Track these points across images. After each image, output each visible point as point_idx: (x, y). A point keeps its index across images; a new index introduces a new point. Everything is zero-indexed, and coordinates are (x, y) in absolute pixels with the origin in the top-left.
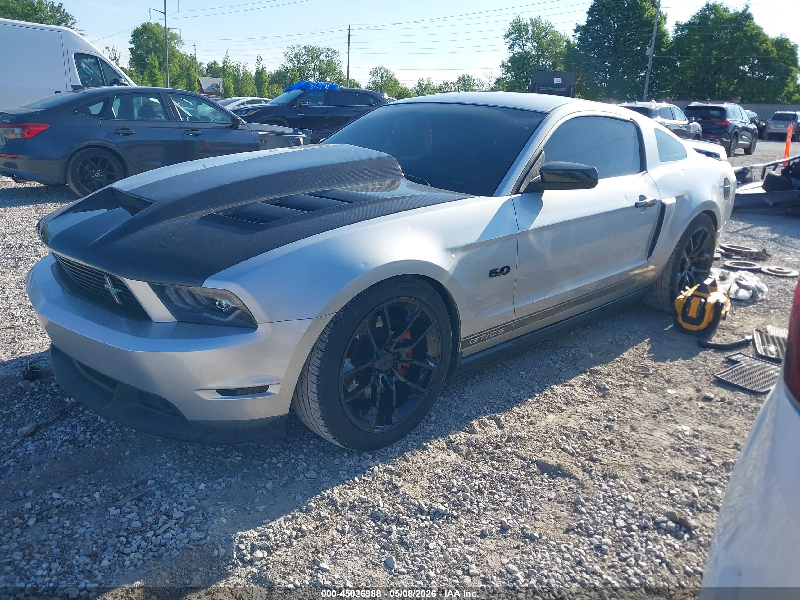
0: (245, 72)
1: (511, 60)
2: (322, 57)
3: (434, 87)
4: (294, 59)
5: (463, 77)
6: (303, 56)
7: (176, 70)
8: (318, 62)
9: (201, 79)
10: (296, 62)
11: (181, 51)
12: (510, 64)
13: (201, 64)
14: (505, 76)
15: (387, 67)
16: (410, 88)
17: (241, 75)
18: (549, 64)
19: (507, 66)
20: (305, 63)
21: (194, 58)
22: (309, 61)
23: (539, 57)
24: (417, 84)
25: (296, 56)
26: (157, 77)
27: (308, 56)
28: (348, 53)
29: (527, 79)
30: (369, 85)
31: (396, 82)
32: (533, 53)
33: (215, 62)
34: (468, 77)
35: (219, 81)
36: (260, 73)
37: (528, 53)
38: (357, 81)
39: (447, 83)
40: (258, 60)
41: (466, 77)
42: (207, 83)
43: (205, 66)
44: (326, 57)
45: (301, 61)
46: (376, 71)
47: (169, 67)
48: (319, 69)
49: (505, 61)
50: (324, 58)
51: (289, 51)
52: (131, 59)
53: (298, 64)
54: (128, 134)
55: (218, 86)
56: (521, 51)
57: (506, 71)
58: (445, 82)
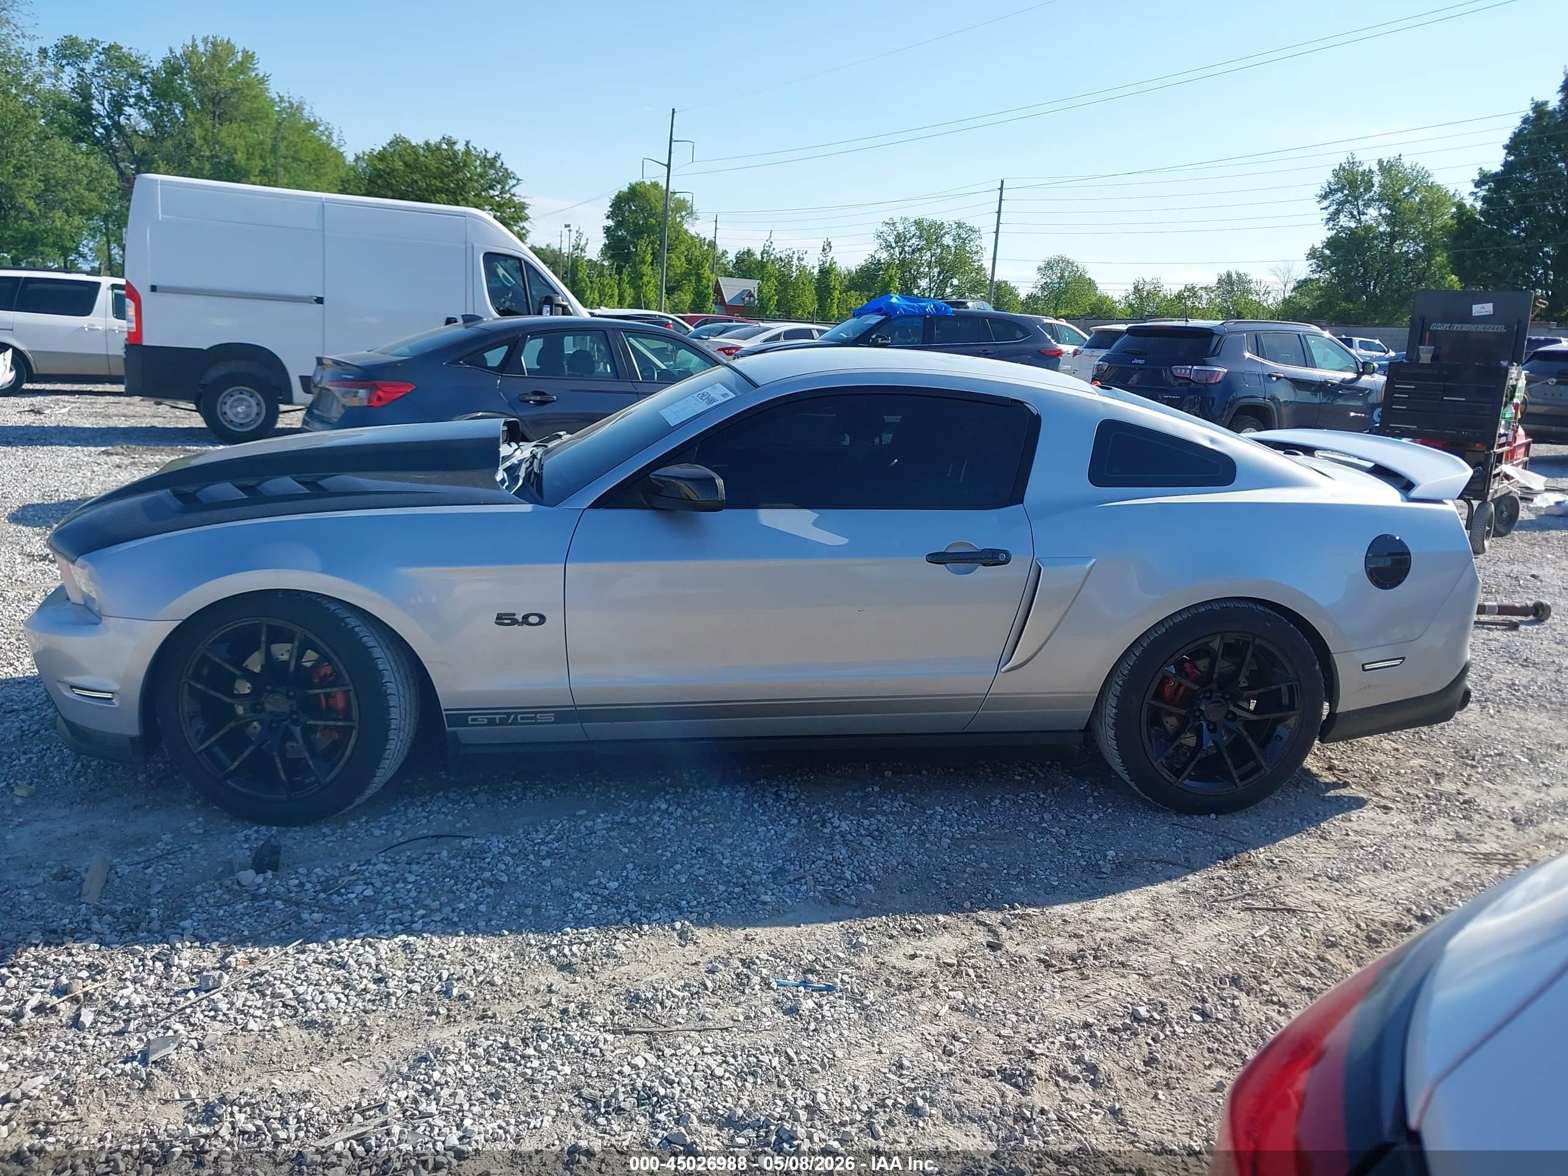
0: (802, 269)
1: (1331, 243)
2: (947, 240)
3: (1165, 297)
4: (894, 245)
5: (1229, 275)
6: (911, 238)
7: (680, 265)
8: (939, 250)
9: (723, 281)
10: (897, 250)
11: (692, 231)
12: (1327, 252)
13: (725, 253)
14: (1317, 276)
15: (1071, 257)
16: (1116, 298)
17: (794, 275)
18: (1417, 250)
19: (1322, 254)
20: (913, 252)
21: (713, 245)
22: (922, 248)
23: (1393, 237)
24: (1131, 289)
25: (899, 238)
26: (645, 279)
27: (920, 237)
28: (997, 232)
29: (1364, 281)
30: (1034, 291)
31: (1091, 283)
32: (1381, 229)
33: (749, 250)
34: (1238, 275)
35: (752, 285)
36: (826, 272)
37: (1368, 229)
38: (1012, 285)
39: (1193, 288)
40: (824, 250)
41: (1234, 276)
42: (732, 288)
43: (731, 257)
44: (954, 240)
45: (907, 249)
46: (1049, 266)
47: (669, 258)
48: (940, 262)
49: (1318, 245)
50: (951, 243)
51: (885, 229)
52: (605, 245)
53: (900, 254)
54: (542, 403)
55: (750, 295)
56: (1353, 225)
57: (1318, 266)
58: (1189, 287)
